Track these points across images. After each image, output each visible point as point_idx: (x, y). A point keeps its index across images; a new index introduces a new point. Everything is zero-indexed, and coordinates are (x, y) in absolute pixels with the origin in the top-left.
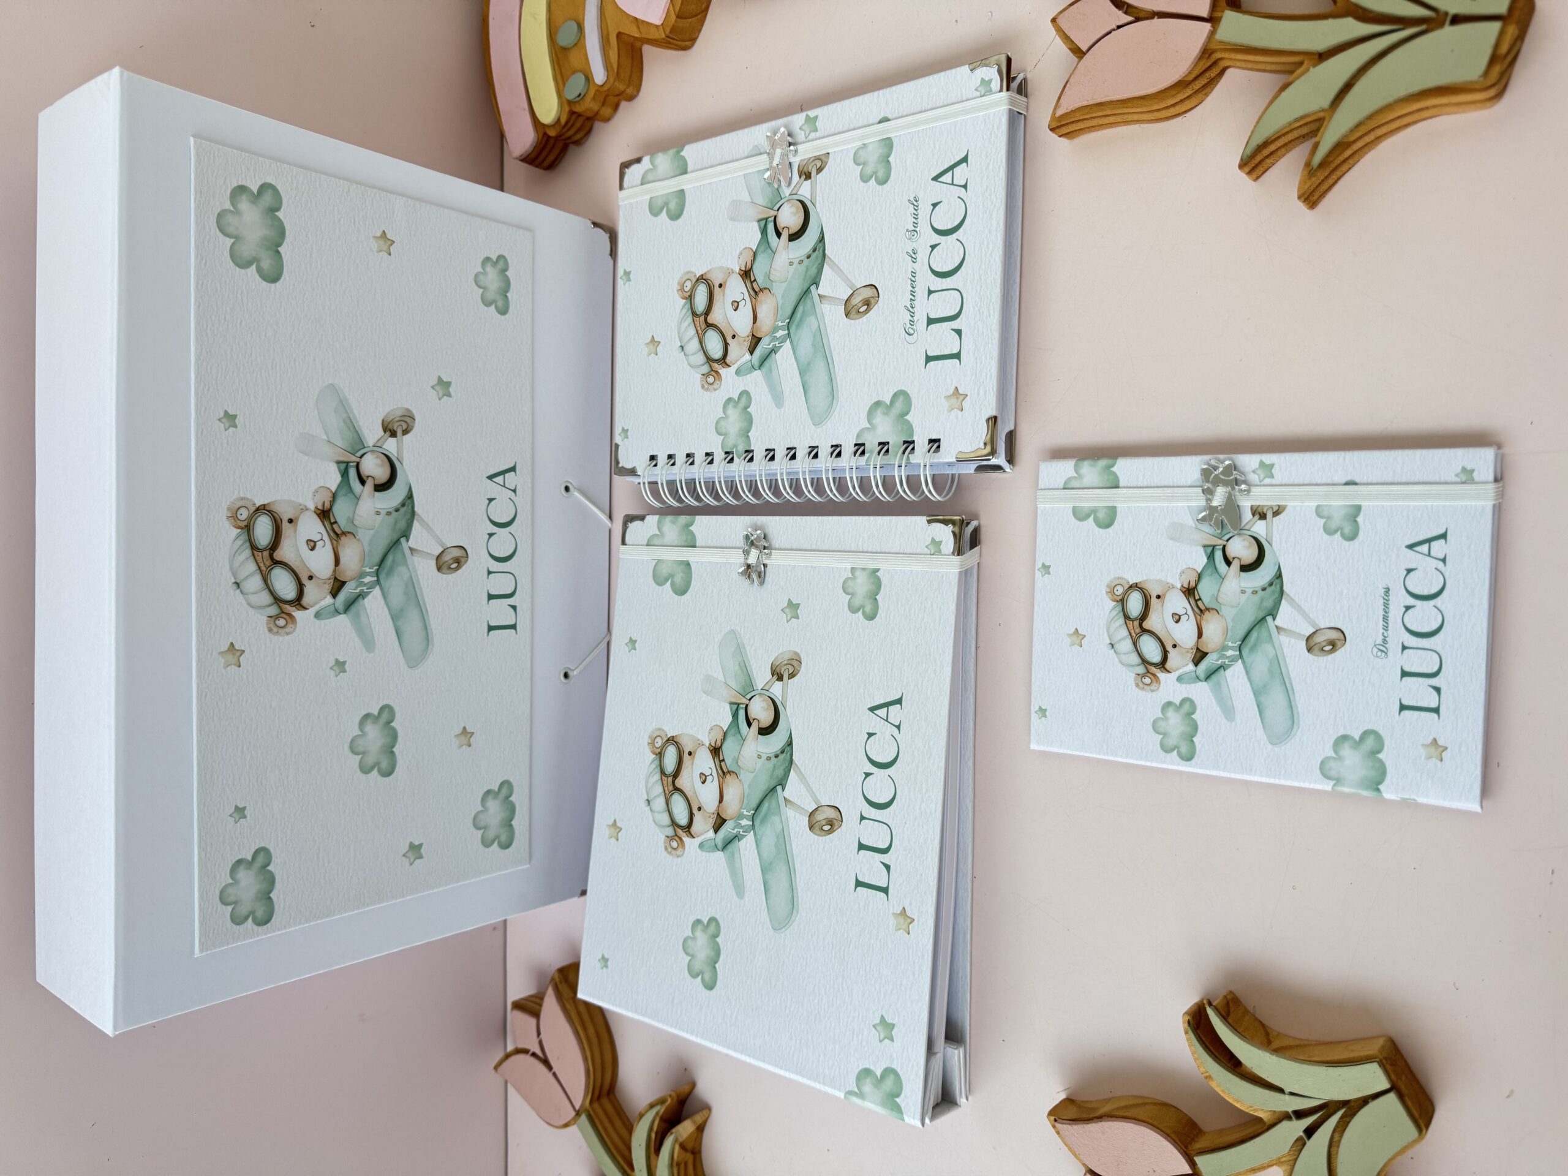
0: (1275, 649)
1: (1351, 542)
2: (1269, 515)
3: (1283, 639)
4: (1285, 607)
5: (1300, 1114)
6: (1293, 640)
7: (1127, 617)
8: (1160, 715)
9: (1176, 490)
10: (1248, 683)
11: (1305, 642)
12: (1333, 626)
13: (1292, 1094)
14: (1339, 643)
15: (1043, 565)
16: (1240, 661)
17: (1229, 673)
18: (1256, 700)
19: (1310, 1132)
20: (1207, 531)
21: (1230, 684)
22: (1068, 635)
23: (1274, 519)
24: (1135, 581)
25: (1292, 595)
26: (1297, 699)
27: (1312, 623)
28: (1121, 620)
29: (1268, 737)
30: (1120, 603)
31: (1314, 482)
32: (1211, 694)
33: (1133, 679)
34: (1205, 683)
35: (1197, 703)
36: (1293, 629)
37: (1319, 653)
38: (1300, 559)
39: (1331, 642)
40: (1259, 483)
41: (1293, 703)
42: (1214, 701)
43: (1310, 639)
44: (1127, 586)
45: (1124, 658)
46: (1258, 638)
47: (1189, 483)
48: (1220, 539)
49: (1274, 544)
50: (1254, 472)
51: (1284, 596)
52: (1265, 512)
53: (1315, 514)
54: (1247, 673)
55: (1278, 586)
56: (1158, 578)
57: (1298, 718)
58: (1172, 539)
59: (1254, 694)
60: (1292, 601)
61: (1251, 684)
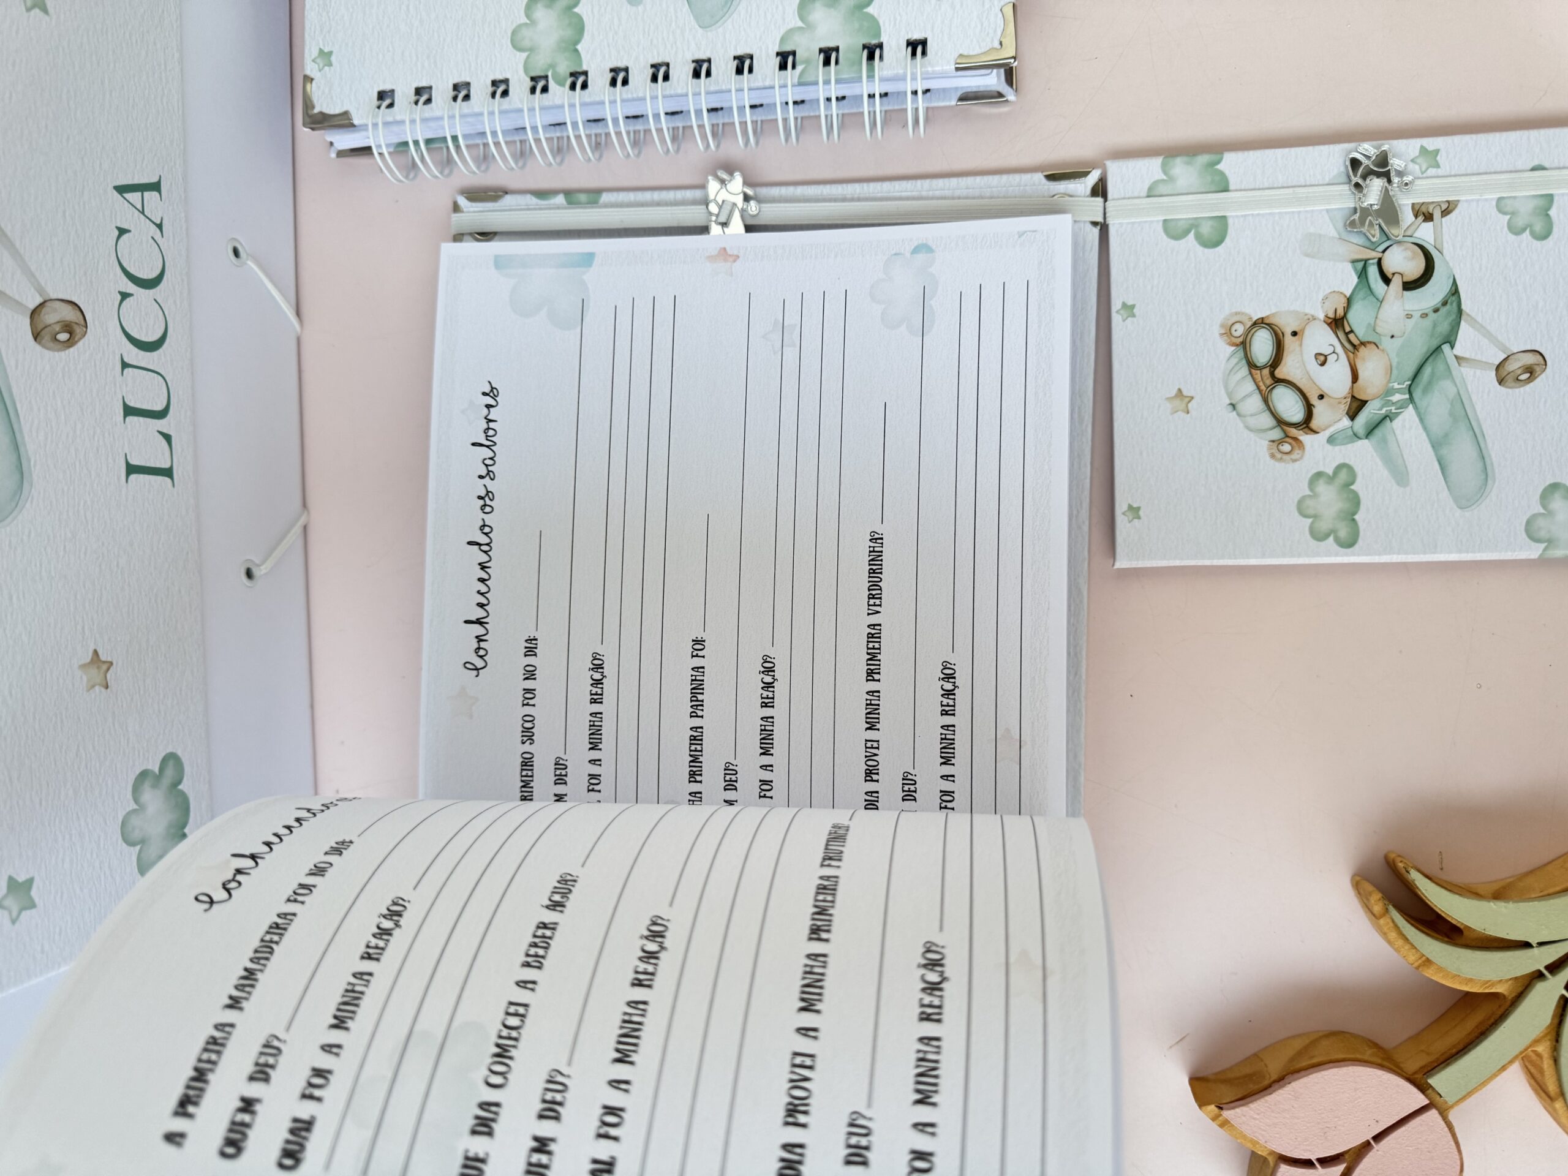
0: (1456, 386)
1: (1544, 242)
2: (1437, 214)
3: (1466, 371)
4: (1465, 330)
6: (1478, 372)
7: (1252, 365)
8: (1308, 493)
9: (1311, 189)
10: (1424, 434)
11: (1494, 372)
12: (1529, 348)
14: (1538, 369)
15: (1124, 305)
16: (1411, 406)
17: (1397, 423)
18: (1436, 455)
20: (1355, 242)
21: (1399, 437)
22: (1168, 399)
23: (1444, 219)
24: (1259, 316)
25: (1473, 315)
26: (1490, 445)
27: (1502, 347)
28: (1245, 370)
29: (1456, 500)
30: (1241, 348)
31: (1493, 170)
32: (1375, 454)
33: (1265, 449)
34: (1365, 443)
35: (1357, 469)
36: (1479, 357)
37: (1513, 384)
38: (1480, 269)
39: (1527, 368)
40: (1421, 176)
41: (1484, 451)
42: (1380, 463)
43: (1501, 368)
44: (1249, 324)
45: (1252, 421)
46: (1433, 374)
47: (1327, 181)
48: (1374, 250)
49: (1445, 252)
50: (1413, 161)
51: (1463, 317)
52: (1431, 212)
53: (1495, 209)
54: (1421, 420)
55: (1455, 305)
56: (1292, 308)
57: (1493, 470)
58: (1307, 255)
59: (1433, 447)
60: (1473, 322)
61: (1428, 435)
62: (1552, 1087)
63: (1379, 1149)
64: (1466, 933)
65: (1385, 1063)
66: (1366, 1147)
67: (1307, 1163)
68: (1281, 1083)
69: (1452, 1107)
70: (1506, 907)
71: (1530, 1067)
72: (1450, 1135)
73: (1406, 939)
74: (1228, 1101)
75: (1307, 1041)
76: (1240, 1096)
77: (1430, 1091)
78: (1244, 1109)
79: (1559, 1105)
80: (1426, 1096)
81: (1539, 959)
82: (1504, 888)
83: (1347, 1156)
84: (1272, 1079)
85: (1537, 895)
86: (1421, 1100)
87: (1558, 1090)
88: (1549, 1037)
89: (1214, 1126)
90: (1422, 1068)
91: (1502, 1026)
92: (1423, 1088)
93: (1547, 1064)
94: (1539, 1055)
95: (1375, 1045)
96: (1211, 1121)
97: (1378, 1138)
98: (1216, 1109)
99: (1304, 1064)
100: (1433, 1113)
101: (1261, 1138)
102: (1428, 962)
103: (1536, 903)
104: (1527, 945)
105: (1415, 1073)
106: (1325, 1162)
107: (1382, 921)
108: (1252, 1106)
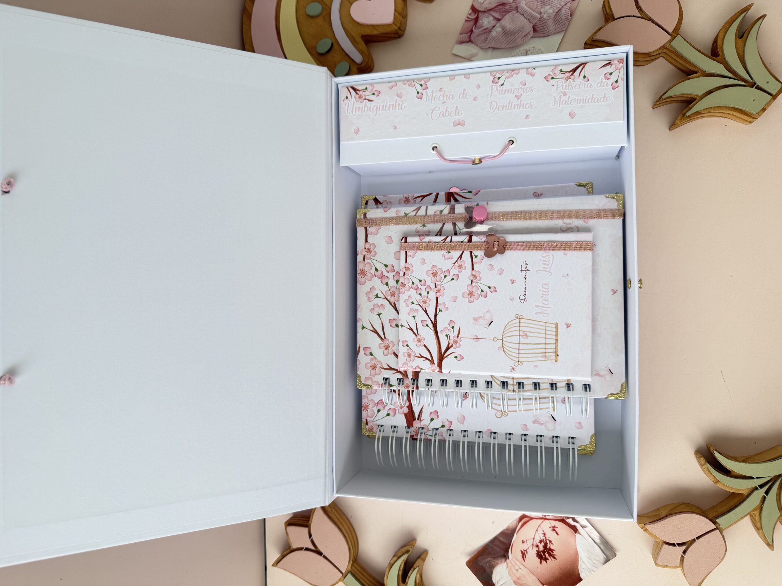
5: (761, 486)
13: (757, 478)
19: (767, 493)
62: (759, 526)
63: (698, 542)
64: (732, 472)
65: (702, 514)
66: (693, 541)
67: (673, 545)
68: (666, 518)
69: (724, 529)
70: (746, 465)
71: (752, 519)
72: (722, 539)
73: (711, 474)
74: (647, 522)
75: (676, 505)
76: (651, 521)
77: (717, 524)
78: (653, 525)
79: (760, 531)
80: (715, 525)
81: (756, 483)
82: (747, 459)
83: (687, 544)
84: (663, 516)
85: (757, 462)
86: (714, 527)
87: (760, 527)
88: (759, 509)
89: (642, 530)
90: (715, 516)
91: (743, 504)
92: (715, 523)
93: (757, 518)
94: (755, 515)
95: (699, 508)
96: (641, 529)
97: (698, 538)
98: (643, 525)
99: (674, 512)
100: (717, 531)
101: (658, 535)
102: (718, 481)
103: (756, 464)
104: (752, 478)
105: (712, 518)
106: (679, 545)
107: (704, 467)
108: (655, 524)
